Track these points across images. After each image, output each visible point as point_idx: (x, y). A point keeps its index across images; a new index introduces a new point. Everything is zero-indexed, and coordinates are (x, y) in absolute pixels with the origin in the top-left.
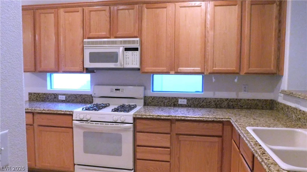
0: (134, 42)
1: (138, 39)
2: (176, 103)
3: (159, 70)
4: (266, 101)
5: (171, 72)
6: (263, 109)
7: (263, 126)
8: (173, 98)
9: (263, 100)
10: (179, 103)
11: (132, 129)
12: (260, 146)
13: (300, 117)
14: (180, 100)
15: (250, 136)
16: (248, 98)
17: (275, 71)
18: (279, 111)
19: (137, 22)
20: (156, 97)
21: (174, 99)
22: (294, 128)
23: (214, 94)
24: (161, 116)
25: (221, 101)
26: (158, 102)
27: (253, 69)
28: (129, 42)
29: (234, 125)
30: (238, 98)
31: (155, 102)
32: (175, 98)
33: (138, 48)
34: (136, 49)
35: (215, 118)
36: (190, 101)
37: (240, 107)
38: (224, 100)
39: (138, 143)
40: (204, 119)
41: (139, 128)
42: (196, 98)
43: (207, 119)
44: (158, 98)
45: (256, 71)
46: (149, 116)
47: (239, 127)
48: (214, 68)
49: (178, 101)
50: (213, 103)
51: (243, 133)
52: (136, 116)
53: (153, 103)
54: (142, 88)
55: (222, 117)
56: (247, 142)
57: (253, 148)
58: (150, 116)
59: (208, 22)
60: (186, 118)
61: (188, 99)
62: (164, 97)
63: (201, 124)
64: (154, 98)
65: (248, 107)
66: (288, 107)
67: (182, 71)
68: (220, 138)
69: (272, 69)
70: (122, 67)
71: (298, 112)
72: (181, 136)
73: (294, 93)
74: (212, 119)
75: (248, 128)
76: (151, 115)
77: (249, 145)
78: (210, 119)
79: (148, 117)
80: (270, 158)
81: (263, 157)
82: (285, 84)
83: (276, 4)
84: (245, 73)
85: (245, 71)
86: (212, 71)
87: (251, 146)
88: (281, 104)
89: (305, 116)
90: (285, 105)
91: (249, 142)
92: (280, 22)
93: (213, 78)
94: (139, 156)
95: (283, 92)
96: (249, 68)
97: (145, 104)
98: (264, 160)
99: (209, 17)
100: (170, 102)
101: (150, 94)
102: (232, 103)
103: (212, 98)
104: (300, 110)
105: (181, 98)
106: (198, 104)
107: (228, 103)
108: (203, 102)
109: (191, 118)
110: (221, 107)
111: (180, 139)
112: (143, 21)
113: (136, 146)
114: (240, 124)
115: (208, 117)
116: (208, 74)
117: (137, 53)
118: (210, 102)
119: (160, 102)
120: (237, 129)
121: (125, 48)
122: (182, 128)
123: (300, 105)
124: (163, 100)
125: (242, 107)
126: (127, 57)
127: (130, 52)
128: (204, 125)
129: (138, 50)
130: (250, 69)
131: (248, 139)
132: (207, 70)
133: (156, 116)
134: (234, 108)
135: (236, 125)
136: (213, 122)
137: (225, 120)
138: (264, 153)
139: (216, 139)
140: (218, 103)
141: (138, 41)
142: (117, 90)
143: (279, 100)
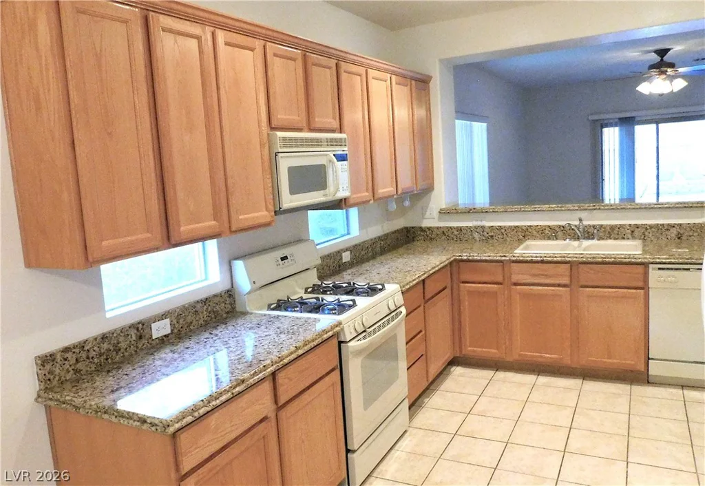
0: (341, 142)
2: (340, 263)
10: (344, 261)
13: (491, 234)
14: (343, 255)
18: (432, 239)
21: (338, 254)
23: (367, 233)
25: (375, 243)
26: (323, 269)
32: (338, 251)
36: (353, 253)
38: (377, 240)
42: (357, 245)
50: (370, 250)
61: (350, 250)
75: (518, 251)
82: (441, 199)
90: (450, 228)
95: (446, 211)
100: (334, 262)
105: (344, 250)
106: (360, 255)
107: (380, 244)
108: (362, 250)
117: (346, 165)
118: (368, 247)
119: (325, 267)
123: (483, 222)
124: (328, 261)
129: (347, 160)
140: (373, 247)
141: (345, 139)
142: (284, 258)
143: (426, 223)
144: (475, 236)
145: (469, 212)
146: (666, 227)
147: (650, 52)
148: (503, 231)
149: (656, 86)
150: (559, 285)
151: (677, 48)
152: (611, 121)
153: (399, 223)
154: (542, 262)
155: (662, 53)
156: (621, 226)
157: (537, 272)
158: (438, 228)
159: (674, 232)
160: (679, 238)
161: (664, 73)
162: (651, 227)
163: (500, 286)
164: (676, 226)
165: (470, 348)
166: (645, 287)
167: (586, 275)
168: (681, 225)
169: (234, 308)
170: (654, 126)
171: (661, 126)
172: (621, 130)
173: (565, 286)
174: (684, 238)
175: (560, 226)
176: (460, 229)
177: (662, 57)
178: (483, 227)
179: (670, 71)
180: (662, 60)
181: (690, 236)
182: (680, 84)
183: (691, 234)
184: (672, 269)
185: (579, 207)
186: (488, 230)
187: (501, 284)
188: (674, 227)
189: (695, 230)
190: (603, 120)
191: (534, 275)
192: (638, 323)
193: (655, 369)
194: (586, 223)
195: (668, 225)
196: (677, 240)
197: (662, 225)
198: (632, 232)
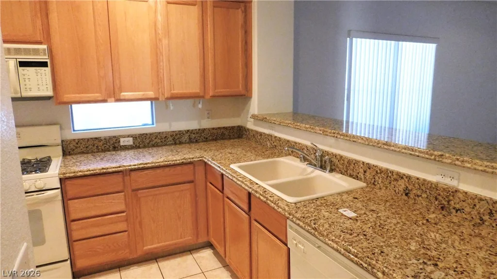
0: (36, 51)
1: (45, 47)
2: (116, 145)
3: (88, 97)
4: (233, 128)
5: (109, 100)
6: (230, 139)
7: (245, 161)
8: (110, 138)
9: (229, 127)
10: (122, 144)
11: (60, 198)
12: (257, 184)
13: (275, 144)
14: (122, 140)
15: (240, 175)
16: (212, 127)
17: (243, 92)
18: (249, 139)
19: (39, 15)
20: (82, 139)
21: (113, 139)
22: (273, 157)
23: (170, 126)
24: (108, 169)
25: (180, 134)
26: (87, 147)
27: (221, 91)
28: (27, 51)
29: (212, 165)
30: (201, 128)
31: (81, 148)
32: (115, 137)
33: (47, 62)
34: (44, 64)
35: (184, 159)
36: (138, 139)
37: (204, 139)
38: (184, 133)
39: (73, 216)
40: (171, 162)
41: (71, 193)
42: (146, 134)
43: (173, 162)
44: (86, 140)
45: (222, 94)
46: (87, 171)
47: (221, 166)
48: (172, 92)
49: (120, 141)
50: (171, 139)
51: (231, 173)
52: (65, 175)
53: (79, 150)
54: (57, 127)
55: (193, 156)
56: (239, 183)
57: (251, 188)
58: (89, 172)
59: (159, 26)
60: (145, 165)
61: (135, 137)
62: (96, 138)
63: (167, 169)
64: (79, 141)
65: (214, 138)
66: (261, 134)
67: (127, 98)
68: (192, 184)
69: (241, 89)
70: (19, 95)
71: (273, 139)
72: (139, 191)
73: (268, 118)
74: (181, 161)
75: (232, 166)
76: (91, 169)
77: (243, 186)
78: (178, 162)
79: (86, 173)
80: (274, 195)
81: (266, 196)
82: (255, 106)
83: (242, 10)
84: (211, 97)
85: (211, 94)
86: (169, 96)
87: (248, 186)
88: (252, 130)
89: (281, 143)
90: (257, 132)
91: (243, 182)
92: (246, 32)
93: (171, 104)
94: (76, 235)
95: (253, 116)
96: (215, 89)
97: (66, 153)
98: (269, 198)
99: (159, 18)
100: (107, 144)
101: (70, 136)
102: (193, 135)
103: (169, 132)
104: (276, 137)
105: (124, 137)
106: (150, 141)
107: (189, 136)
108: (156, 138)
109: (152, 164)
110: (181, 143)
111: (139, 196)
112: (50, 16)
113: (68, 221)
114: (219, 162)
115: (175, 159)
116: (164, 99)
117: (47, 70)
118: (166, 137)
119: (91, 147)
120: (218, 169)
121: (19, 62)
122: (141, 180)
123: (274, 132)
124: (95, 142)
125: (207, 138)
126: (26, 77)
127: (31, 70)
128: (170, 171)
129: (47, 66)
130: (216, 91)
131: (240, 179)
132: (163, 94)
133: (100, 170)
134: (197, 141)
135: (214, 164)
136: (183, 164)
137: (197, 159)
138: (265, 191)
139: (187, 186)
140: (176, 138)
141: (44, 50)
146: (395, 176)
154: (232, 181)
156: (357, 162)
157: (232, 189)
159: (402, 184)
160: (407, 195)
162: (381, 171)
164: (404, 177)
168: (409, 177)
174: (412, 196)
181: (418, 196)
183: (419, 194)
185: (324, 131)
188: (402, 178)
189: (424, 189)
195: (398, 174)
196: (406, 198)
197: (392, 172)
198: (365, 172)
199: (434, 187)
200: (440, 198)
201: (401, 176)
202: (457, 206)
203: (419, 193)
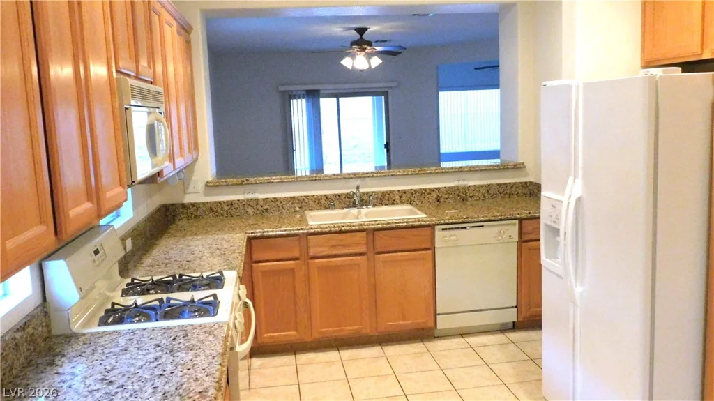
14: (127, 243)
18: (199, 217)
47: (302, 228)
61: (131, 236)
105: (127, 237)
107: (149, 226)
108: (138, 235)
118: (142, 231)
140: (145, 231)
142: (96, 252)
143: (188, 199)
144: (248, 210)
145: (241, 184)
146: (428, 191)
147: (351, 29)
148: (278, 203)
149: (359, 62)
150: (356, 254)
151: (373, 28)
152: (299, 93)
153: (158, 200)
154: (340, 232)
155: (361, 31)
156: (392, 192)
157: (333, 242)
158: (204, 204)
159: (434, 195)
160: (438, 201)
161: (364, 50)
162: (416, 191)
163: (297, 261)
164: (435, 190)
165: (266, 335)
166: (432, 248)
167: (382, 241)
168: (439, 189)
169: (49, 331)
170: (334, 99)
171: (341, 99)
172: (307, 102)
173: (361, 254)
174: (442, 200)
175: (336, 195)
176: (231, 204)
177: (361, 35)
178: (257, 200)
179: (369, 50)
180: (361, 38)
182: (376, 62)
184: (452, 229)
186: (262, 203)
187: (297, 259)
189: (450, 193)
190: (292, 91)
191: (333, 247)
192: (427, 282)
193: (443, 323)
194: (361, 190)
195: (430, 189)
196: (437, 203)
197: (425, 190)
198: (401, 197)
199: (457, 188)
200: (461, 194)
201: (432, 190)
202: (471, 195)
203: (447, 196)
